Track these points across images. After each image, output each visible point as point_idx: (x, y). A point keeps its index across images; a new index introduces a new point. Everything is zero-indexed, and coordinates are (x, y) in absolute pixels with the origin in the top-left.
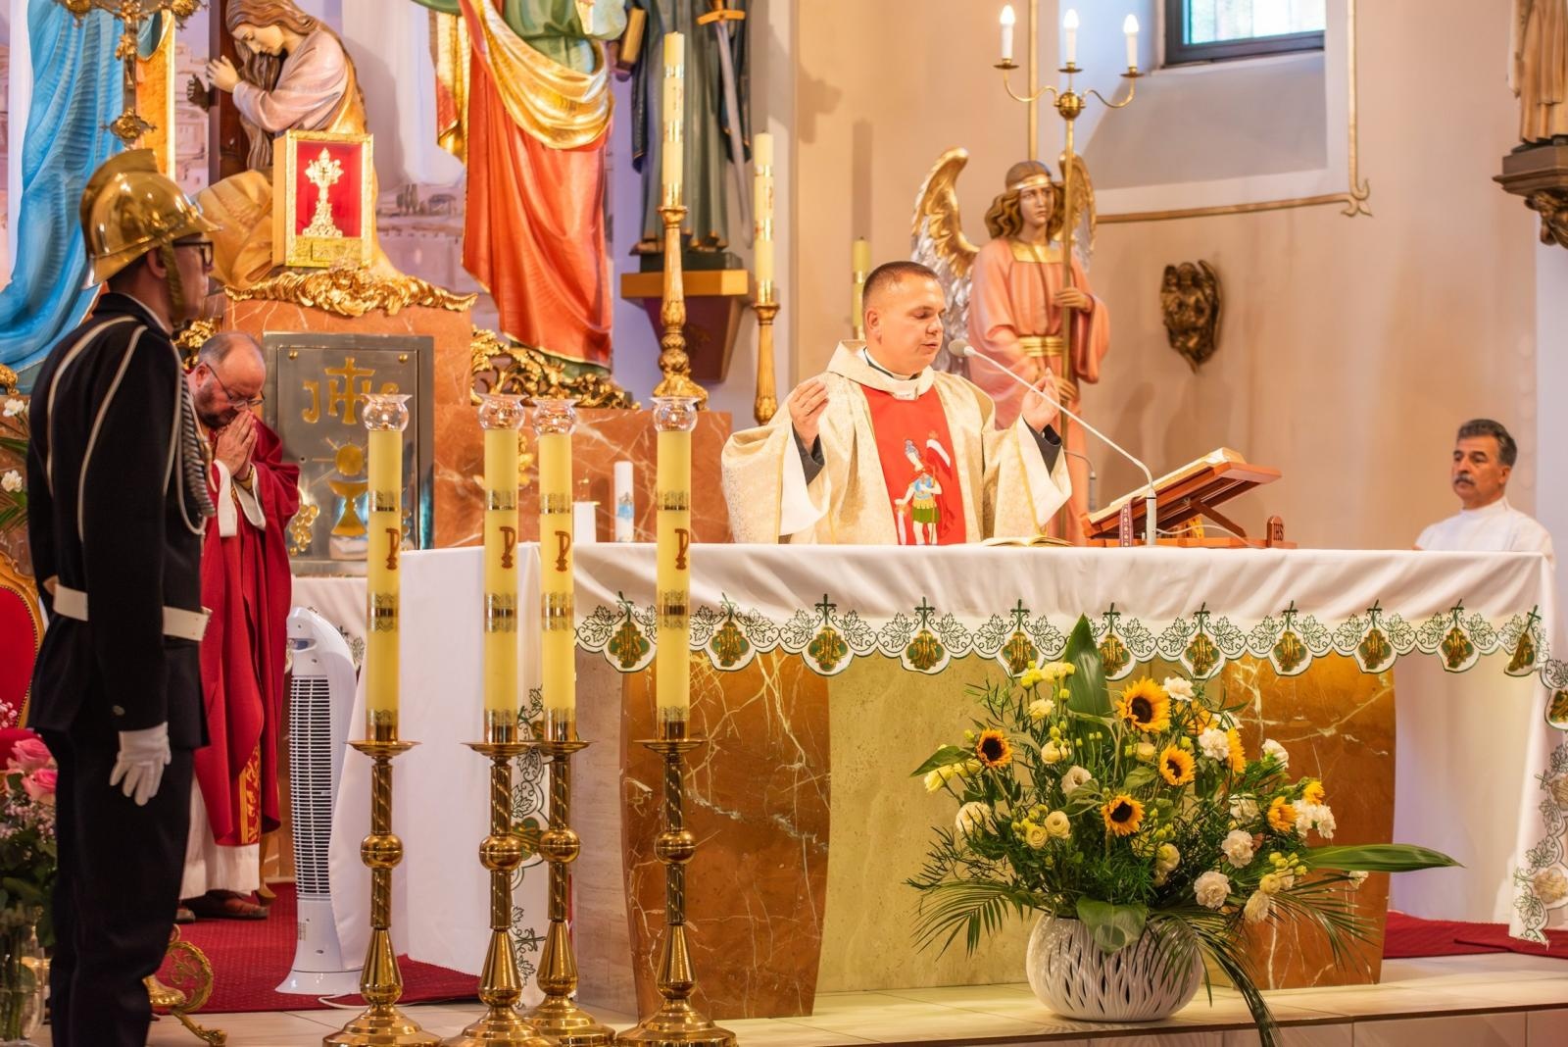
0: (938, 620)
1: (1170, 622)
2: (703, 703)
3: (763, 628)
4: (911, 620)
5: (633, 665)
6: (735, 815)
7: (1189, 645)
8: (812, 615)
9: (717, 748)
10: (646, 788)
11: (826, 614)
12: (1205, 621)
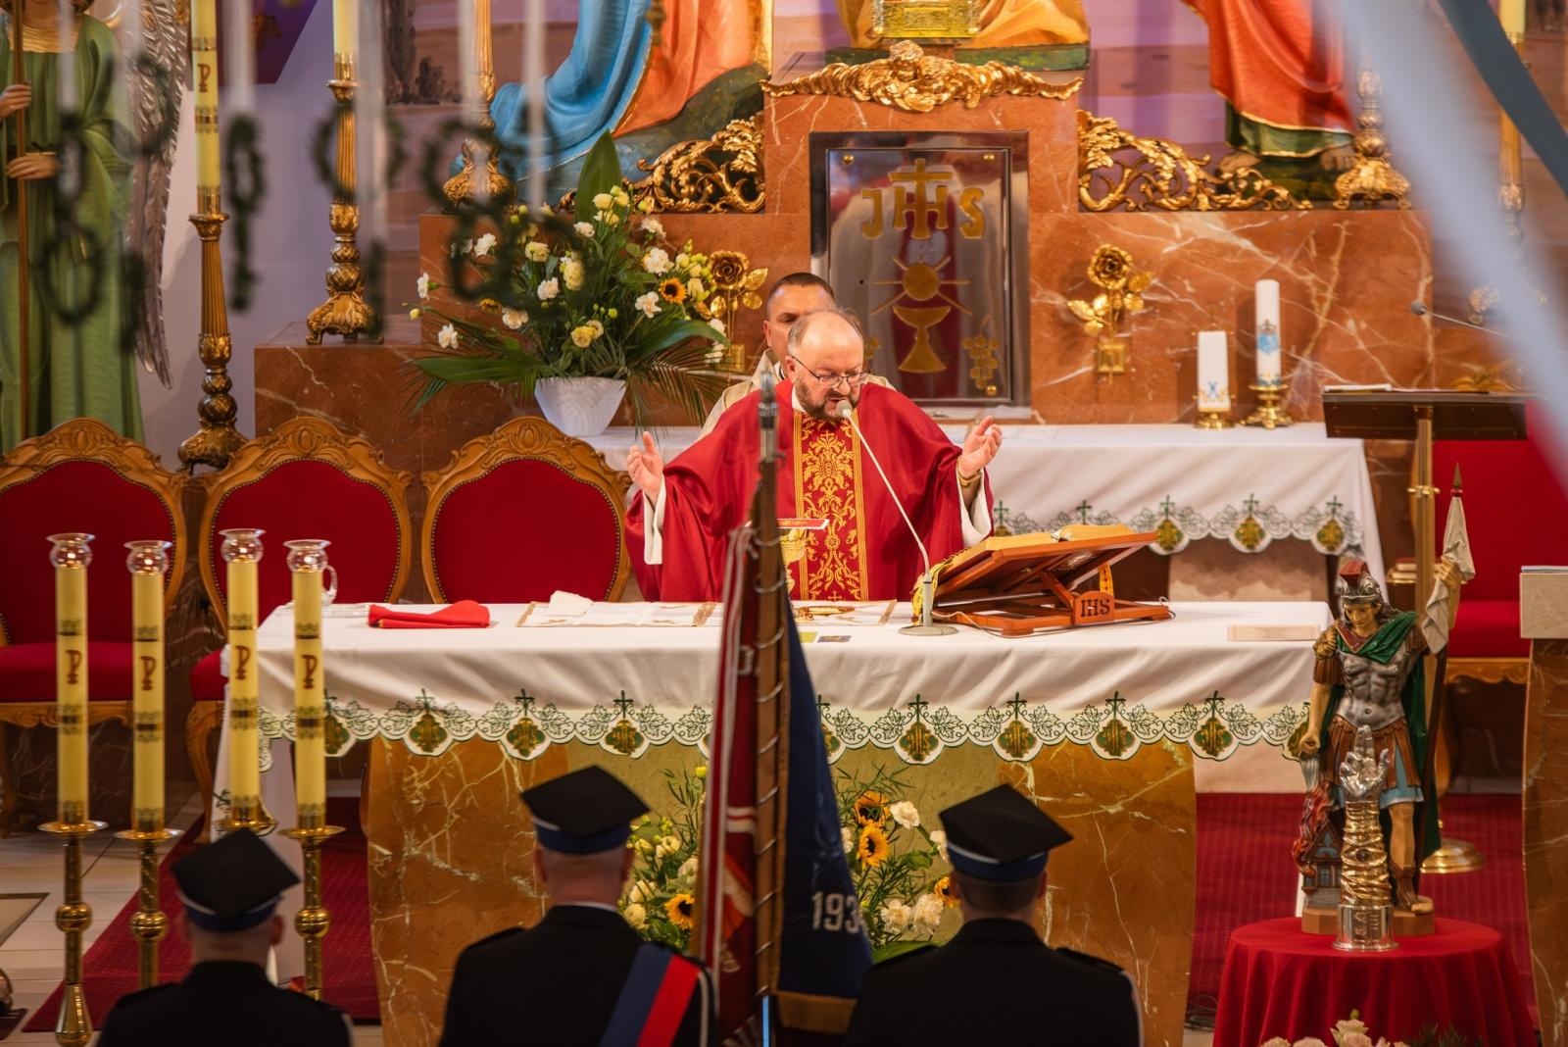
0: (638, 711)
1: (884, 713)
2: (443, 774)
3: (460, 720)
4: (610, 711)
5: (335, 752)
6: (473, 877)
7: (904, 733)
8: (512, 707)
9: (456, 816)
10: (386, 852)
11: (526, 706)
12: (923, 711)
